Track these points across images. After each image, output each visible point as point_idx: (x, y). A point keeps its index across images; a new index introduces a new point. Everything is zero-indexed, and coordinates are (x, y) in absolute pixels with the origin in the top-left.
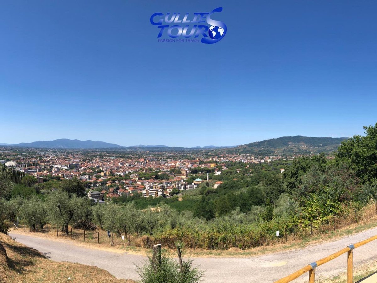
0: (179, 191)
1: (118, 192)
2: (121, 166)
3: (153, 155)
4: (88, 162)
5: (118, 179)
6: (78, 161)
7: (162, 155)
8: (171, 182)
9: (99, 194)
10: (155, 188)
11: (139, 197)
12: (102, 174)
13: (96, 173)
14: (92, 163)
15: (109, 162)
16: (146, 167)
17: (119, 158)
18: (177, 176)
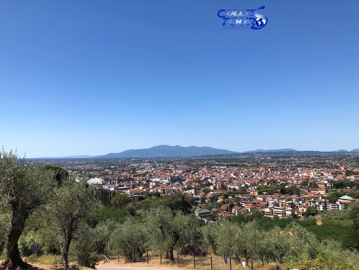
0: (317, 211)
1: (233, 210)
2: (235, 177)
3: (277, 162)
4: (193, 173)
5: (231, 193)
6: (181, 172)
7: (289, 162)
8: (304, 199)
9: (209, 213)
10: (282, 205)
11: (261, 216)
12: (212, 188)
13: (203, 187)
14: (198, 174)
15: (219, 172)
16: (268, 179)
17: (231, 167)
18: (311, 191)
